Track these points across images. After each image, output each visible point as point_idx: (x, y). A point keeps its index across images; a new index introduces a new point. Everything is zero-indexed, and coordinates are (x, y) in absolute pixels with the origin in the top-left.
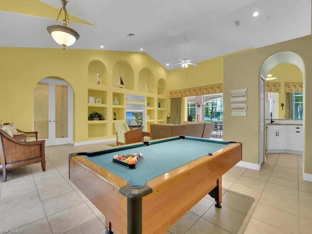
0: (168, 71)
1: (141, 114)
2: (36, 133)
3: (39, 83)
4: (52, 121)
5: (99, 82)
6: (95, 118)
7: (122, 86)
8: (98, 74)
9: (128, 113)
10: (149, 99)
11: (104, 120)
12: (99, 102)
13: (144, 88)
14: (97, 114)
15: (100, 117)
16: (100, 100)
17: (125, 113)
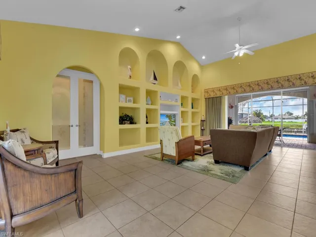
0: (202, 67)
1: (174, 115)
2: (57, 142)
3: (58, 76)
4: (74, 126)
5: (130, 77)
6: (126, 122)
7: (155, 82)
8: (129, 67)
9: (162, 115)
10: (183, 98)
11: (136, 123)
12: (130, 101)
13: (178, 85)
14: (128, 116)
15: (132, 121)
16: (132, 99)
17: (159, 115)
